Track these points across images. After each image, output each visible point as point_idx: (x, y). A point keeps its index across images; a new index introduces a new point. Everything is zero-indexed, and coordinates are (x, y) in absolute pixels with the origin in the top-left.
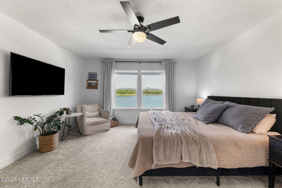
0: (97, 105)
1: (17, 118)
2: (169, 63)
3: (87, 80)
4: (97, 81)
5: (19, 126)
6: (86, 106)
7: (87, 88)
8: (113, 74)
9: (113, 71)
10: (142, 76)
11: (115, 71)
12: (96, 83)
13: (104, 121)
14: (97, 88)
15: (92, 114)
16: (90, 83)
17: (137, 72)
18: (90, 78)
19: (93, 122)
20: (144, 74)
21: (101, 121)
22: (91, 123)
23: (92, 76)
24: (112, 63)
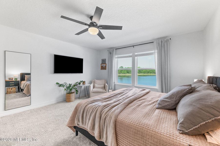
0: (104, 80)
1: (57, 83)
2: (162, 42)
3: (101, 64)
4: (106, 64)
5: (59, 87)
6: (97, 81)
7: (101, 69)
8: (114, 58)
9: (114, 56)
10: (136, 58)
11: (116, 56)
12: (105, 66)
13: (102, 91)
14: (106, 69)
15: (99, 86)
16: (102, 66)
17: (131, 55)
18: (102, 62)
19: (95, 91)
20: (137, 56)
21: (100, 91)
22: (94, 91)
23: (104, 61)
24: (113, 50)
